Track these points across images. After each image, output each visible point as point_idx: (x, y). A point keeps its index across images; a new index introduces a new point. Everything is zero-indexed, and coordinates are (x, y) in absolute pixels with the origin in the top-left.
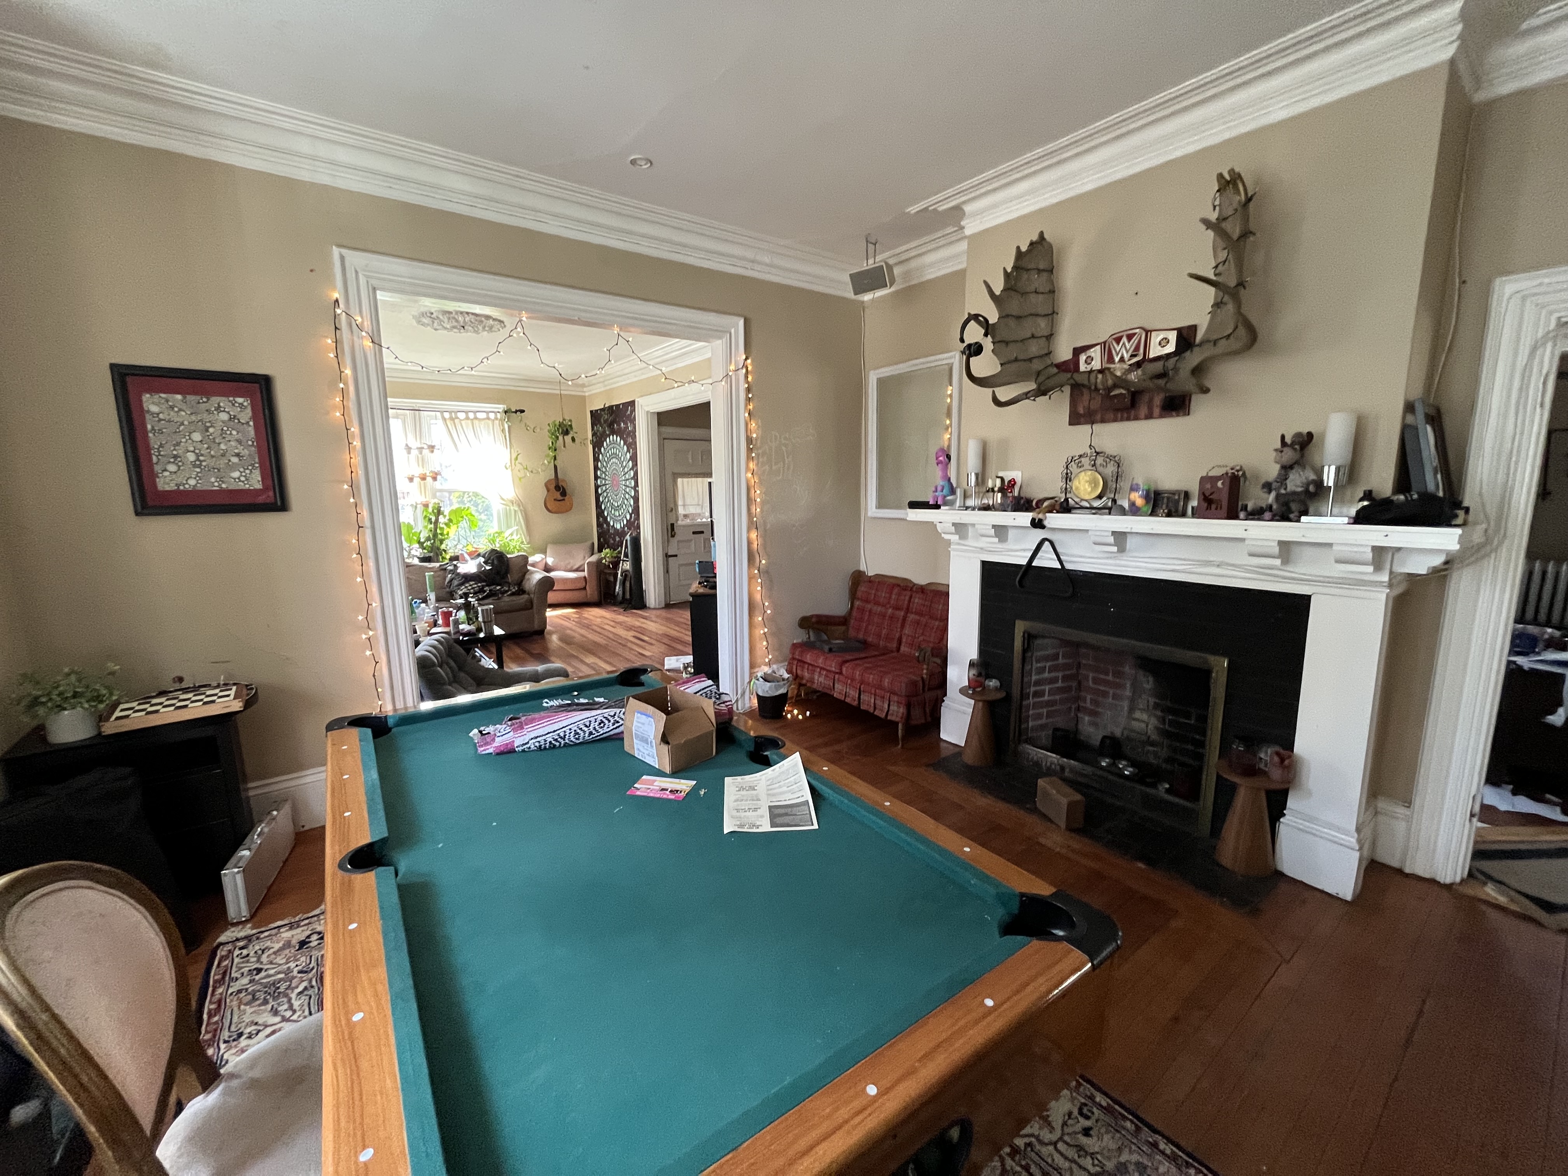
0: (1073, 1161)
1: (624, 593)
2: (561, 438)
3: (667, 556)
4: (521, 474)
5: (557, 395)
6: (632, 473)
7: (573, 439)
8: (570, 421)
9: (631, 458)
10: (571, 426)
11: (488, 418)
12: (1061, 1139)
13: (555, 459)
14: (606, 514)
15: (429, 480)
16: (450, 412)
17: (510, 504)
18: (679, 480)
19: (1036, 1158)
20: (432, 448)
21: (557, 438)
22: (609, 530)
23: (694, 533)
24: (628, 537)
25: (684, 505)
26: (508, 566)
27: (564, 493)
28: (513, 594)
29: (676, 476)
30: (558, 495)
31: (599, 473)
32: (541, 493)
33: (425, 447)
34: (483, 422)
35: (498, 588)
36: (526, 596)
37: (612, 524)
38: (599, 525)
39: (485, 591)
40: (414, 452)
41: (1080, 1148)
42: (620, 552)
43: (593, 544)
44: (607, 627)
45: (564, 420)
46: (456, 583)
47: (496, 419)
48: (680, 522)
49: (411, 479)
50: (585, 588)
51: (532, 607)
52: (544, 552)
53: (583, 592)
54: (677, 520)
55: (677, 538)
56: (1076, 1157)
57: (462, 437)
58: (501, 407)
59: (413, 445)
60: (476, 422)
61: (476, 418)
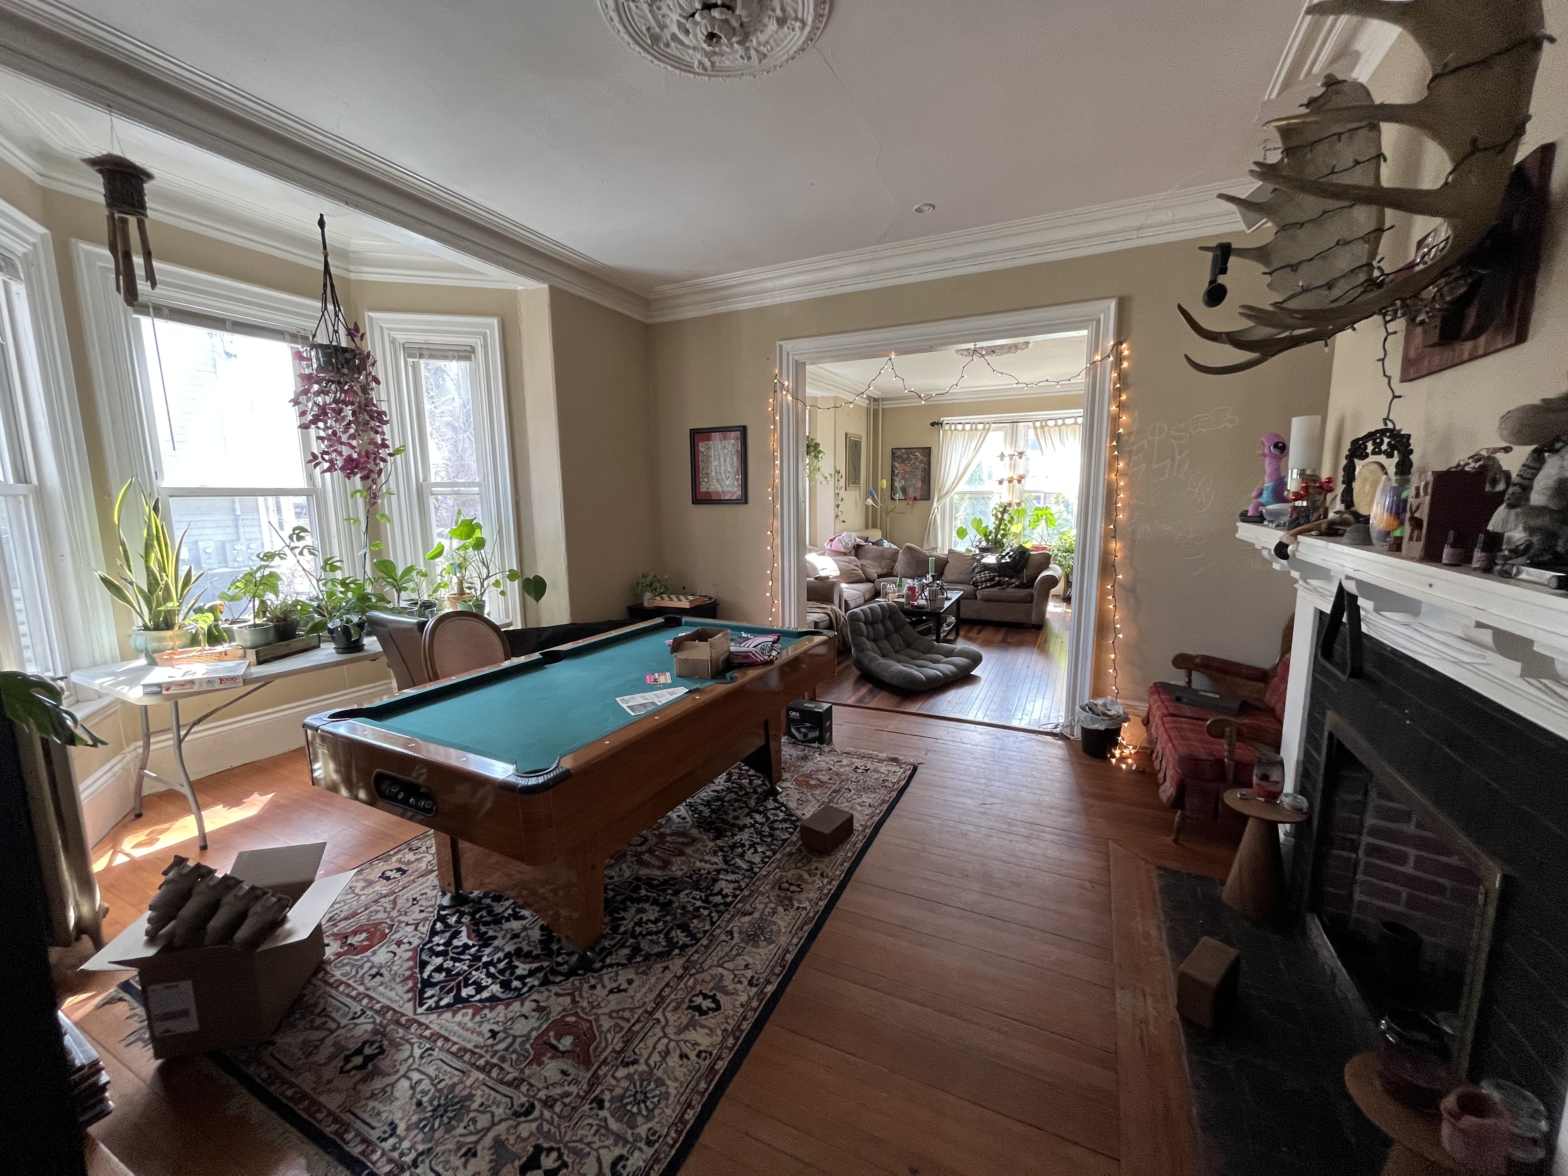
0: (654, 1048)
11: (1076, 423)
12: (671, 1040)
15: (1016, 482)
16: (1041, 421)
19: (648, 1027)
20: (1021, 454)
26: (1026, 561)
28: (1016, 587)
33: (1016, 454)
34: (1070, 428)
35: (1007, 579)
36: (1030, 588)
39: (994, 581)
40: (1007, 459)
41: (668, 1053)
46: (977, 570)
47: (1079, 422)
49: (1001, 482)
51: (1032, 601)
56: (658, 1050)
57: (1049, 443)
59: (1006, 454)
60: (1063, 428)
61: (1064, 424)
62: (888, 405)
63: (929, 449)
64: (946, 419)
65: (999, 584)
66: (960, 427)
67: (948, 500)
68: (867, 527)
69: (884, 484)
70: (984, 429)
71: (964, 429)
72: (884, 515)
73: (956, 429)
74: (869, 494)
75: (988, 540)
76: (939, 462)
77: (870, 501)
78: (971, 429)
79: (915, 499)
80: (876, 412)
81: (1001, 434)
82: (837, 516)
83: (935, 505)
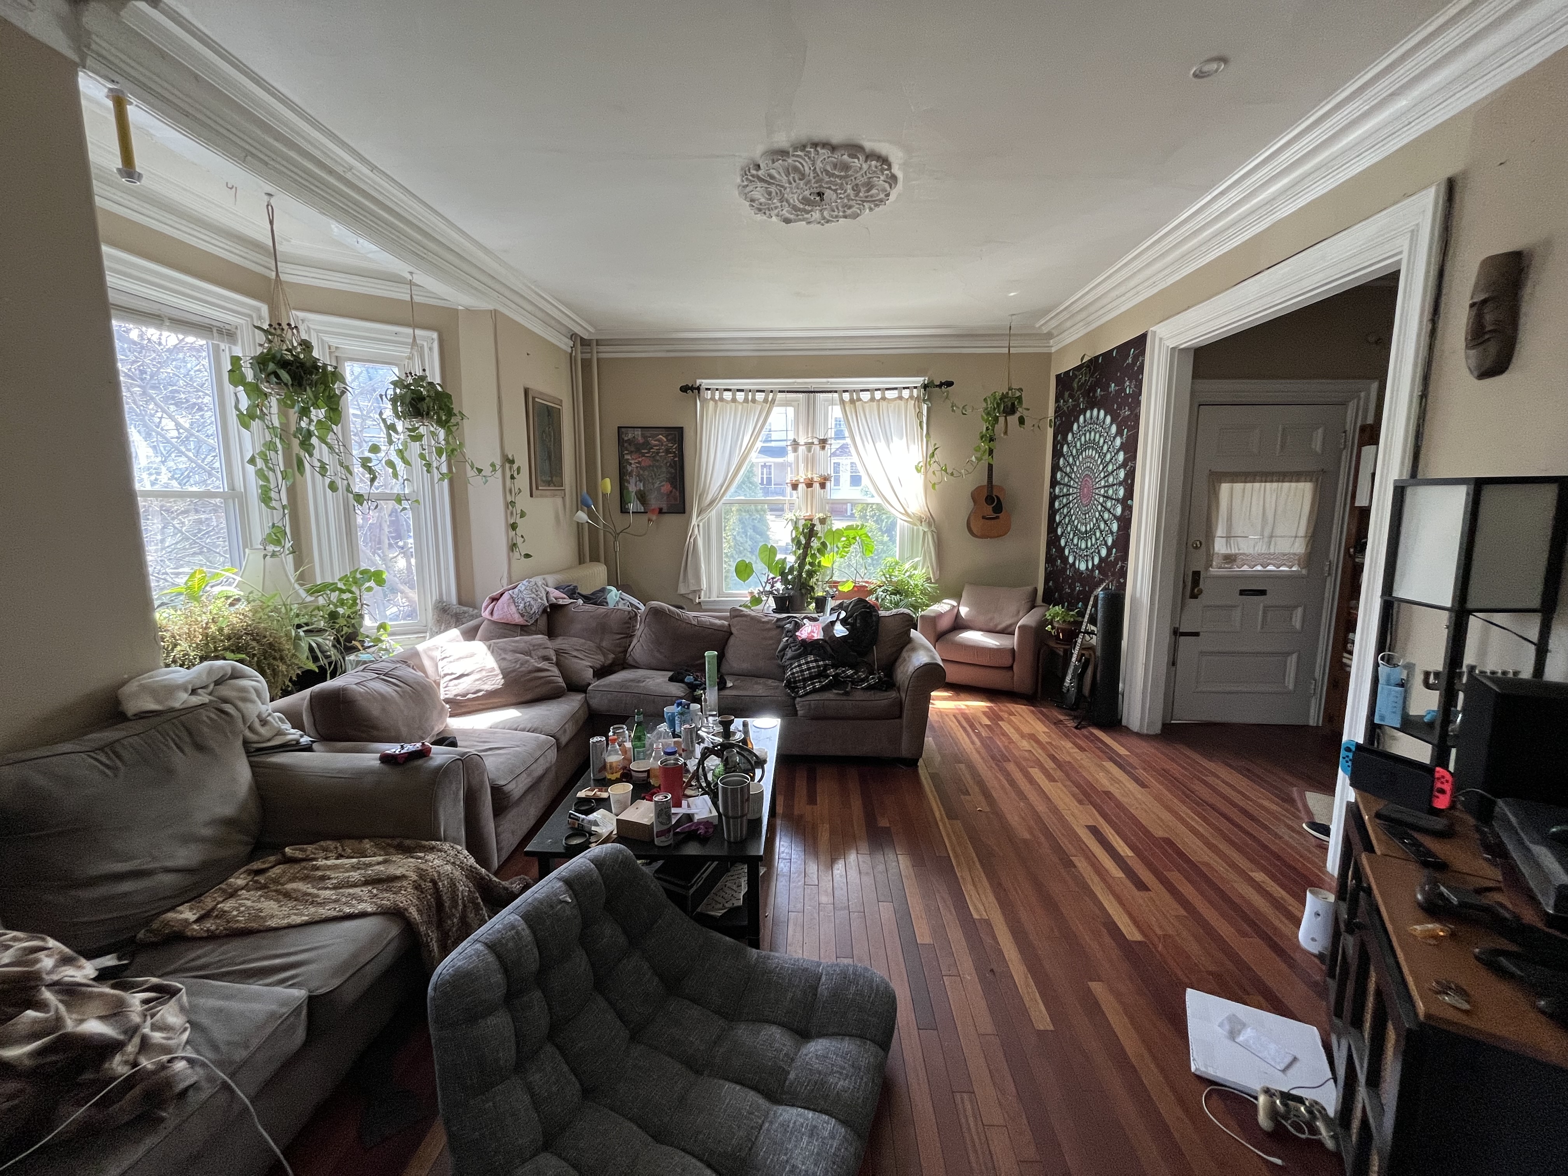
1: (1080, 687)
2: (1002, 420)
3: (1176, 633)
4: (934, 479)
5: (1004, 354)
6: (1122, 474)
7: (1022, 421)
8: (1021, 390)
9: (1123, 447)
10: (1020, 398)
13: (991, 452)
14: (1063, 543)
15: (817, 486)
16: (851, 393)
17: (918, 523)
18: (1225, 488)
20: (822, 443)
21: (996, 419)
22: (1064, 570)
23: (1243, 592)
24: (1099, 592)
25: (1228, 537)
26: (876, 632)
27: (998, 508)
28: (870, 688)
29: (1217, 477)
30: (988, 510)
31: (1059, 475)
32: (965, 506)
33: (816, 441)
34: (892, 405)
35: (850, 672)
36: (893, 694)
37: (1071, 560)
38: (1049, 559)
39: (827, 676)
40: (802, 449)
42: (1082, 614)
43: (1036, 590)
44: (1036, 773)
45: (1010, 389)
46: (789, 653)
47: (911, 397)
48: (1214, 571)
49: (795, 487)
50: (1011, 668)
51: (900, 717)
52: (958, 596)
53: (1007, 674)
54: (1209, 564)
55: (1204, 599)
57: (863, 425)
58: (919, 380)
59: (802, 440)
60: (884, 404)
61: (883, 398)
62: (607, 353)
63: (680, 430)
64: (705, 383)
65: (837, 683)
66: (728, 395)
67: (714, 513)
68: (581, 561)
69: (607, 485)
70: (766, 401)
71: (734, 400)
72: (611, 538)
73: (721, 399)
74: (582, 504)
75: (785, 581)
76: (697, 451)
77: (582, 516)
78: (746, 400)
79: (661, 511)
80: (586, 365)
81: (791, 410)
82: (513, 546)
83: (694, 521)
